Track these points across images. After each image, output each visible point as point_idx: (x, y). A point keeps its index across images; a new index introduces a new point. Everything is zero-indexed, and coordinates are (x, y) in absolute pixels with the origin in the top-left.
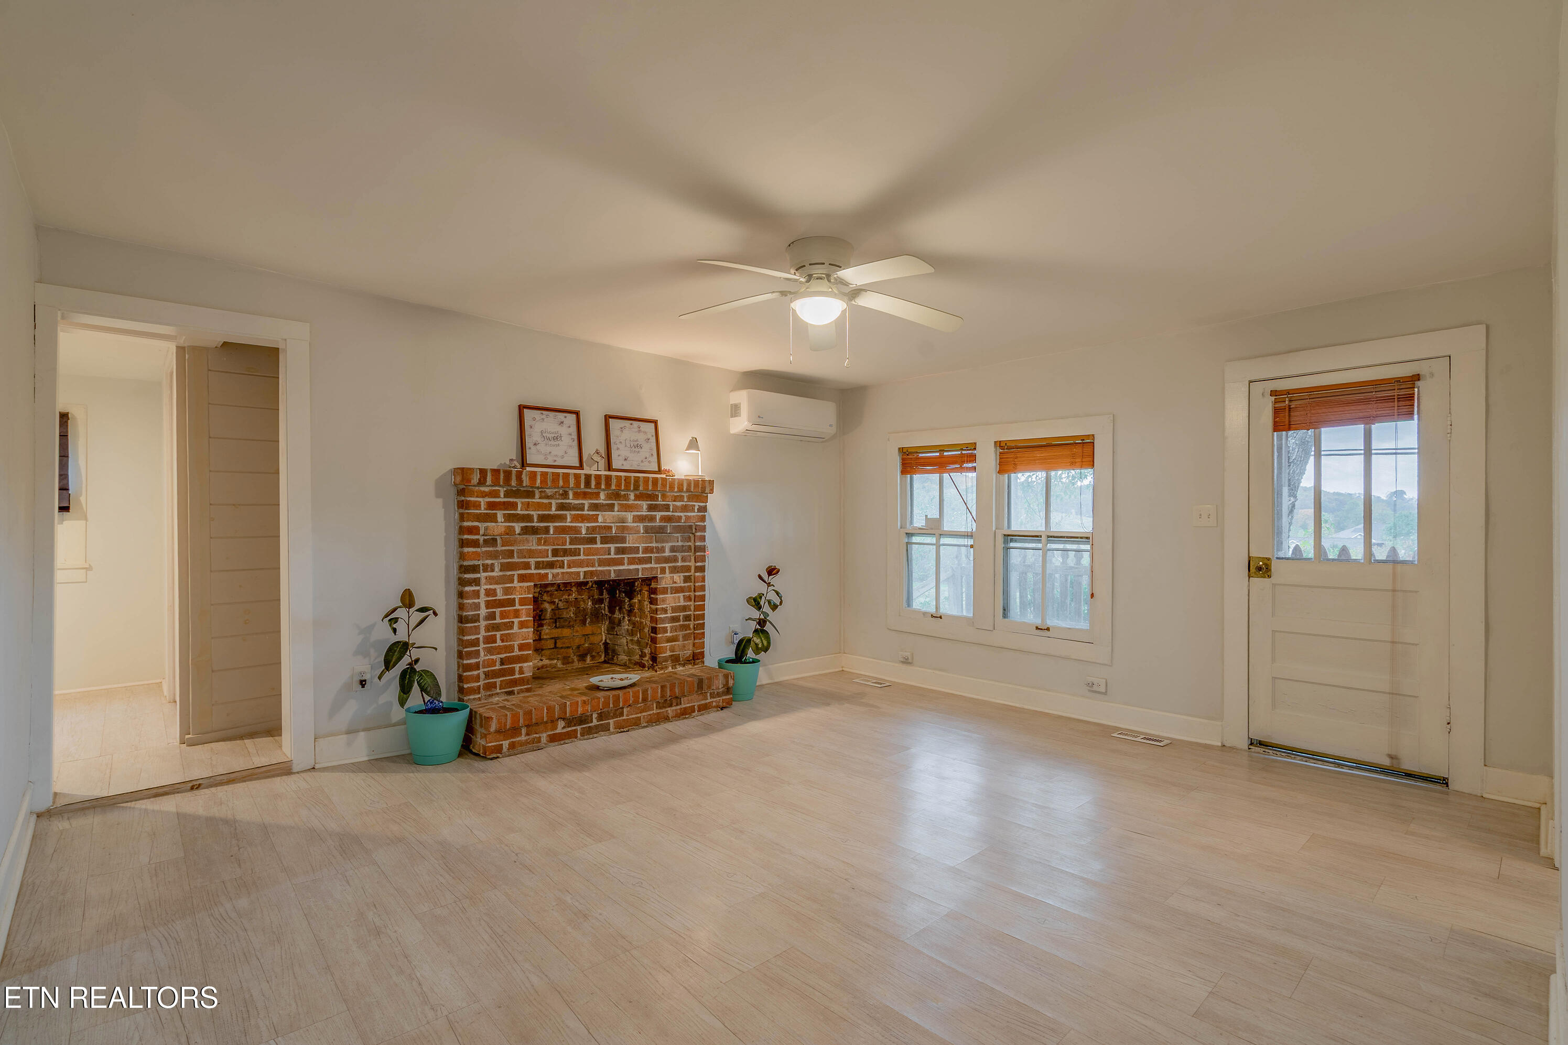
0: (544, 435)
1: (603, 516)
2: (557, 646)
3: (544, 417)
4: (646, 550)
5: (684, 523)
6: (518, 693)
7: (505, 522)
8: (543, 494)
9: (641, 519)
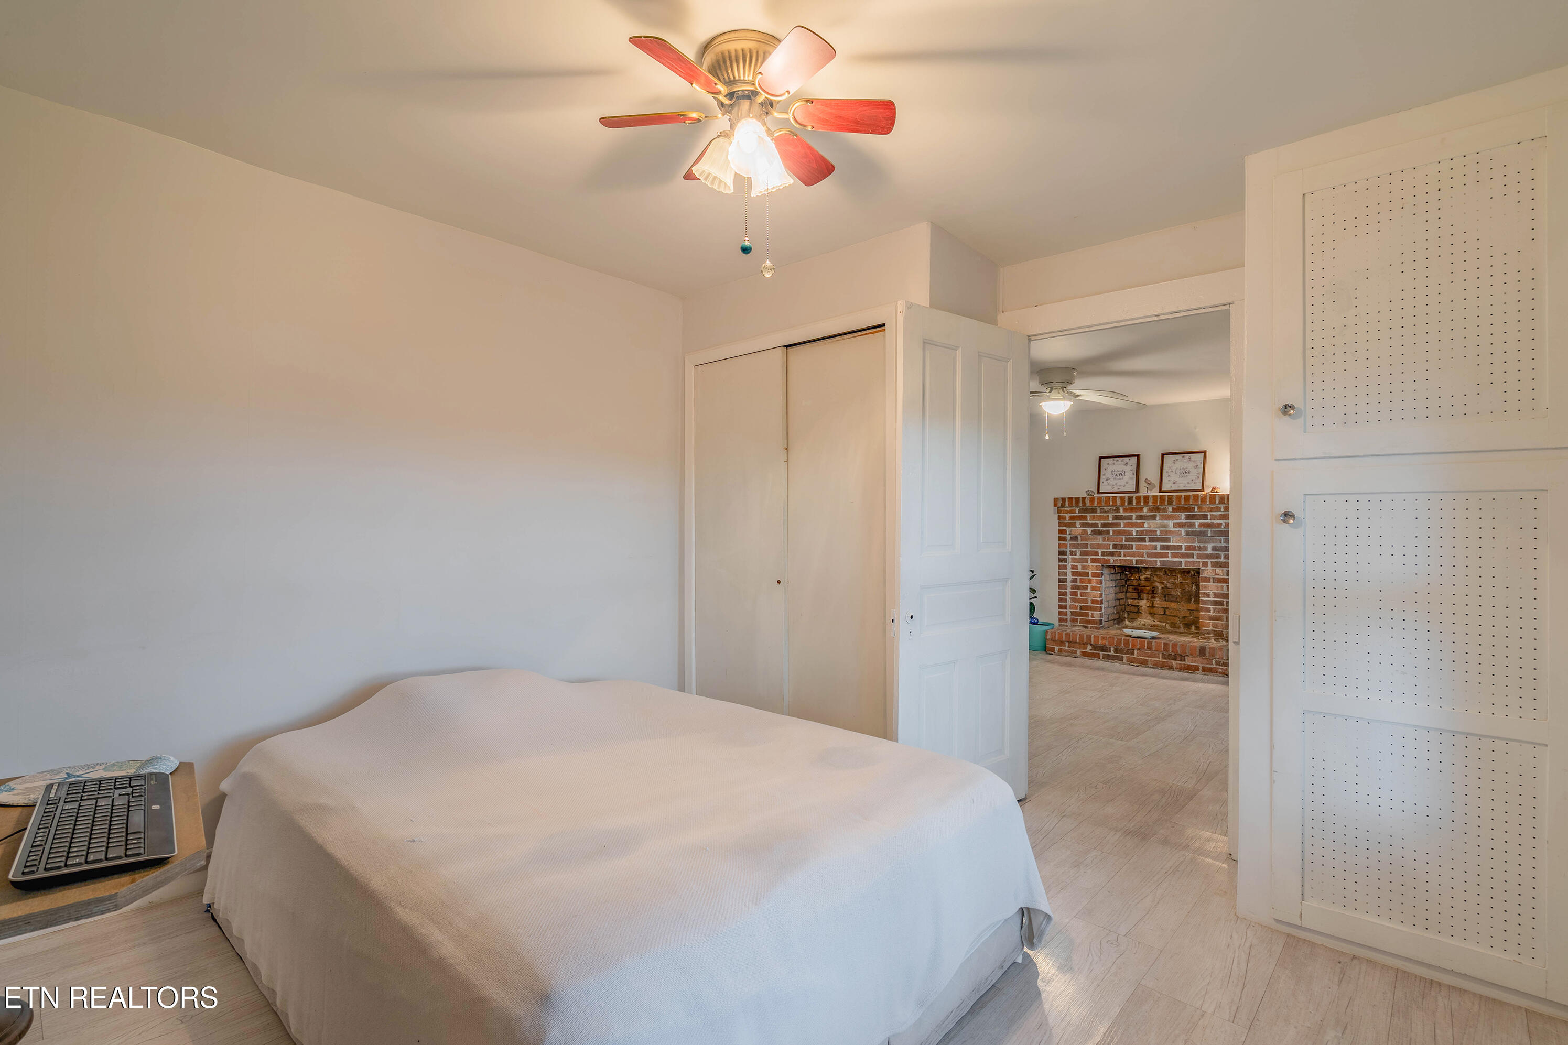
0: (1113, 473)
1: (1148, 523)
2: (1166, 613)
3: (1115, 462)
4: (1188, 548)
5: (1224, 528)
6: (1091, 629)
7: (1080, 527)
8: (1102, 510)
9: (1181, 525)
